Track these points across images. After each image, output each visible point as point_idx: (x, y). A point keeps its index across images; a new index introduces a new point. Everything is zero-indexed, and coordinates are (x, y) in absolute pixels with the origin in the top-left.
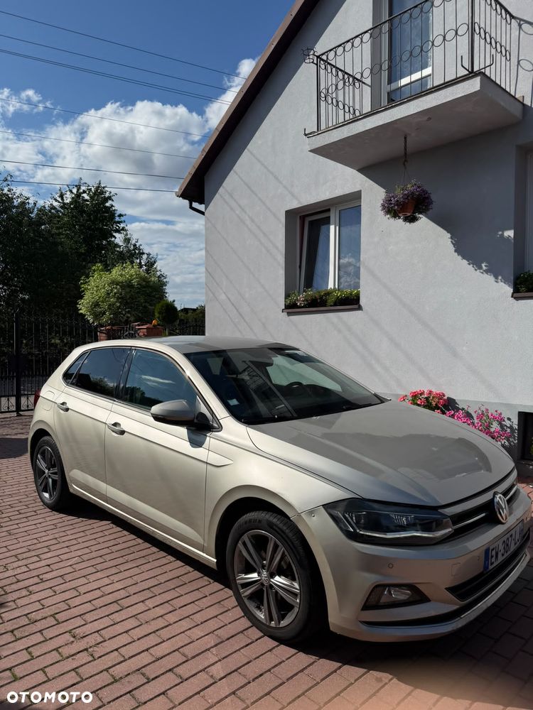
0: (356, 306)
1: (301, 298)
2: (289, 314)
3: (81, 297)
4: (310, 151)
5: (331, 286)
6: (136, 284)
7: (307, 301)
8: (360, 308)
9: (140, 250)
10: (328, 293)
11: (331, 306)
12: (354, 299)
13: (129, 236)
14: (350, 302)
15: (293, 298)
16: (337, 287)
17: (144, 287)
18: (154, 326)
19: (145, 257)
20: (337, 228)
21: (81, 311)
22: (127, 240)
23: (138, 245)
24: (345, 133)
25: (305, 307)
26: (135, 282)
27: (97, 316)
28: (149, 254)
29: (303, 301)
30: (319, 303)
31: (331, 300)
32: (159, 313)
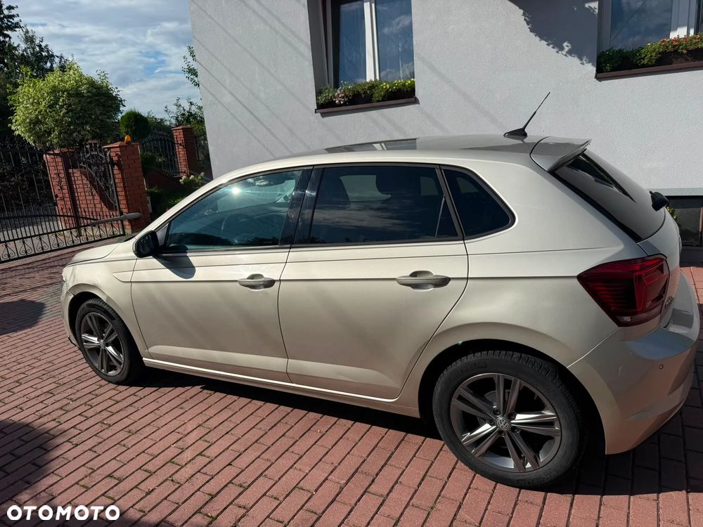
0: (413, 99)
1: (338, 95)
2: (323, 115)
3: (12, 113)
5: (370, 76)
6: (85, 91)
7: (347, 97)
8: (416, 101)
9: (48, 51)
10: (373, 86)
11: (379, 101)
12: (407, 91)
13: (30, 34)
14: (404, 95)
15: (327, 95)
16: (378, 78)
17: (97, 96)
18: (128, 143)
19: (57, 60)
20: (373, 5)
21: (17, 133)
22: (29, 39)
23: (43, 44)
25: (345, 104)
26: (83, 89)
27: (39, 137)
28: (61, 57)
29: (343, 97)
30: (362, 99)
31: (377, 95)
32: (127, 127)
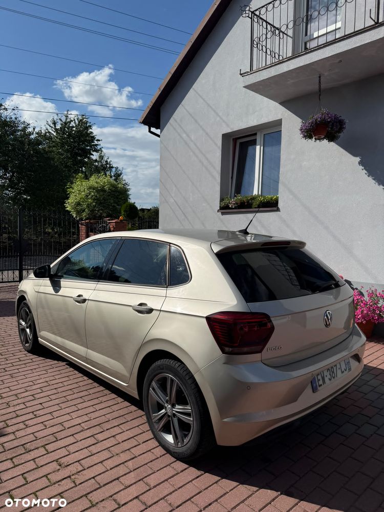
0: (275, 208)
1: (232, 202)
2: (223, 214)
3: (68, 198)
4: (244, 87)
5: (255, 192)
6: (107, 189)
7: (237, 204)
8: (278, 210)
9: (110, 165)
10: (254, 198)
11: (255, 208)
12: (273, 203)
13: (103, 154)
14: (271, 205)
15: (226, 201)
16: (260, 193)
17: (114, 192)
18: (121, 221)
19: (114, 170)
20: (262, 147)
21: (67, 209)
22: (101, 157)
23: (109, 161)
24: (273, 73)
25: (235, 208)
26: (106, 188)
27: (79, 212)
28: (117, 168)
29: (234, 204)
30: (247, 206)
31: (256, 203)
32: (125, 211)
